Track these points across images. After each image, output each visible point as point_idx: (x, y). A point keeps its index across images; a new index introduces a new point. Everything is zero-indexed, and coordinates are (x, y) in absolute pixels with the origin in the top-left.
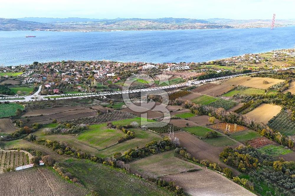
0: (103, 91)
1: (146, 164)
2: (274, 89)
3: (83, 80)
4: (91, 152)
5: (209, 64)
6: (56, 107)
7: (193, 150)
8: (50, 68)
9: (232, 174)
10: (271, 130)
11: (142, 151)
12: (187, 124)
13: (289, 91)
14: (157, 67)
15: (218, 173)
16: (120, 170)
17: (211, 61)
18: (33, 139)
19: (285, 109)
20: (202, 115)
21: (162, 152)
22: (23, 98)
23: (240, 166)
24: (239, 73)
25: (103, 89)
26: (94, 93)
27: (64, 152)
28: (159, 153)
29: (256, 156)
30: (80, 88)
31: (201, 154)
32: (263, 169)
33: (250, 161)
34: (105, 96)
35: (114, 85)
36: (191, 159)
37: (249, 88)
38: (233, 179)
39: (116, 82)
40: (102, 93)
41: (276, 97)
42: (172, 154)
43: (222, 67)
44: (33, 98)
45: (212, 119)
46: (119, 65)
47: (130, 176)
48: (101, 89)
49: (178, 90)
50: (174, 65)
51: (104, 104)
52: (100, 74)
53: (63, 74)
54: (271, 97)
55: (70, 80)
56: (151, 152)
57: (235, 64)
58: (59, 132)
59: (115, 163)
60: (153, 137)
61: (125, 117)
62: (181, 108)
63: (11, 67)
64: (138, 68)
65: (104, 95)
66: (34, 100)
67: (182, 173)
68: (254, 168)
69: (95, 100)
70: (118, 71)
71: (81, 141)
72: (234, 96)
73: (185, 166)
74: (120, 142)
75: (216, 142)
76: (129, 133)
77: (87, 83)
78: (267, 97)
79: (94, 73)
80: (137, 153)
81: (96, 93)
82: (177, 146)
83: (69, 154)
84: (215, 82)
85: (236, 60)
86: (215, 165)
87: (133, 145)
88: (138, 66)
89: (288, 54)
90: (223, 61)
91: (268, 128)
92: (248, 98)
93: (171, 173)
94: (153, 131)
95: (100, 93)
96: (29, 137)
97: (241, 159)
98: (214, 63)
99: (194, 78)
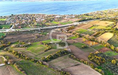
1: (56, 62)
2: (109, 26)
3: (31, 22)
6: (19, 34)
8: (18, 17)
10: (109, 44)
12: (74, 42)
13: (116, 27)
15: (88, 66)
17: (84, 14)
18: (7, 50)
19: (114, 35)
20: (80, 37)
22: (6, 30)
23: (97, 62)
24: (95, 19)
25: (39, 26)
26: (35, 28)
27: (20, 57)
29: (104, 57)
30: (29, 26)
31: (80, 56)
32: (107, 63)
33: (102, 60)
36: (76, 59)
38: (94, 69)
39: (44, 23)
42: (67, 56)
44: (9, 30)
45: (84, 39)
47: (49, 69)
51: (39, 32)
53: (23, 19)
54: (109, 29)
55: (26, 22)
56: (59, 56)
58: (19, 47)
59: (42, 63)
61: (48, 39)
62: (71, 35)
63: (2, 17)
64: (54, 17)
65: (39, 28)
66: (10, 31)
67: (72, 66)
68: (103, 63)
69: (36, 31)
70: (46, 18)
71: (28, 51)
72: (93, 29)
73: (73, 62)
74: (45, 51)
75: (86, 50)
76: (49, 47)
77: (33, 23)
78: (107, 30)
79: (36, 19)
80: (53, 57)
83: (22, 58)
84: (85, 23)
85: (93, 13)
86: (86, 62)
87: (51, 53)
88: (54, 16)
91: (108, 44)
92: (99, 30)
93: (67, 66)
96: (5, 49)
97: (98, 59)
98: (85, 15)
99: (77, 21)
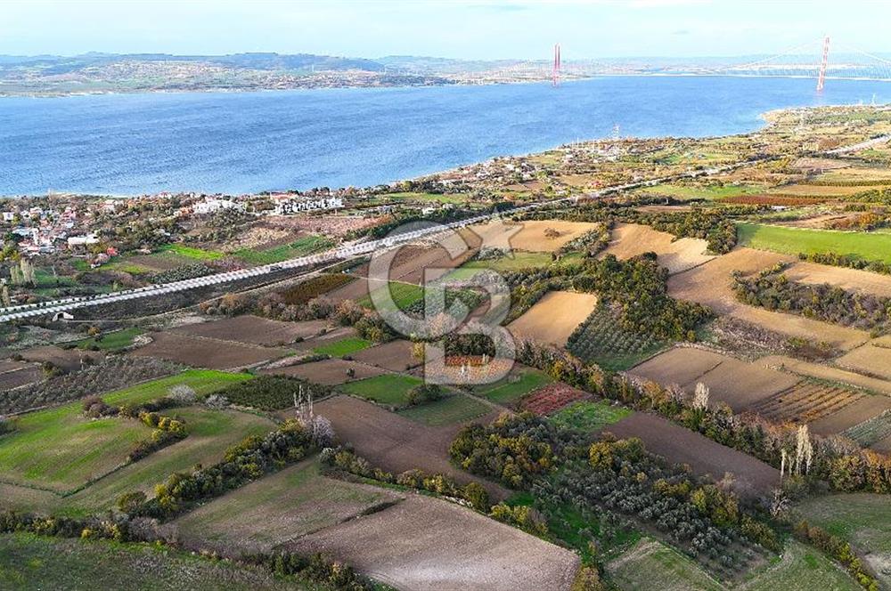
0: (57, 297)
2: (573, 248)
4: (35, 507)
5: (398, 190)
7: (375, 447)
9: (487, 498)
10: (577, 362)
11: (214, 476)
12: (352, 373)
13: (611, 251)
14: (241, 207)
15: (452, 502)
16: (146, 548)
17: (403, 181)
19: (603, 301)
20: (392, 340)
21: (280, 468)
23: (506, 470)
24: (480, 213)
25: (58, 291)
26: (25, 306)
28: (270, 474)
29: (545, 437)
31: (400, 454)
32: (566, 470)
33: (531, 453)
34: (68, 311)
35: (99, 272)
36: (372, 476)
38: (491, 511)
39: (103, 264)
40: (56, 302)
41: (580, 270)
42: (311, 467)
43: (435, 198)
45: (420, 348)
46: (109, 206)
47: (180, 561)
48: (50, 290)
49: (316, 274)
50: (294, 196)
51: (68, 338)
52: (40, 241)
54: (570, 272)
56: (246, 475)
57: (471, 189)
59: (124, 528)
60: (247, 427)
61: (146, 375)
62: (328, 327)
64: (177, 213)
65: (62, 308)
67: (349, 519)
68: (544, 472)
69: (34, 330)
70: (107, 227)
73: (355, 497)
74: (136, 457)
75: (437, 415)
76: (167, 424)
78: (559, 274)
79: (19, 238)
80: (200, 484)
81: (35, 305)
82: (327, 442)
85: (470, 175)
86: (438, 482)
87: (183, 460)
88: (177, 205)
89: (600, 152)
90: (437, 179)
91: (569, 358)
93: (314, 527)
94: (247, 406)
95: (48, 303)
97: (508, 452)
98: (413, 186)
99: (360, 234)
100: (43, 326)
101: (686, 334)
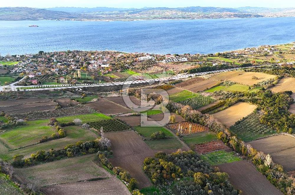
30: (62, 79)
34: (81, 88)
37: (235, 83)
39: (105, 74)
46: (119, 55)
55: (59, 70)
63: (15, 56)
66: (3, 91)
72: (215, 92)
79: (89, 63)
84: (204, 77)
92: (228, 95)
99: (186, 71)
100: (71, 92)
101: (288, 129)
